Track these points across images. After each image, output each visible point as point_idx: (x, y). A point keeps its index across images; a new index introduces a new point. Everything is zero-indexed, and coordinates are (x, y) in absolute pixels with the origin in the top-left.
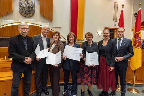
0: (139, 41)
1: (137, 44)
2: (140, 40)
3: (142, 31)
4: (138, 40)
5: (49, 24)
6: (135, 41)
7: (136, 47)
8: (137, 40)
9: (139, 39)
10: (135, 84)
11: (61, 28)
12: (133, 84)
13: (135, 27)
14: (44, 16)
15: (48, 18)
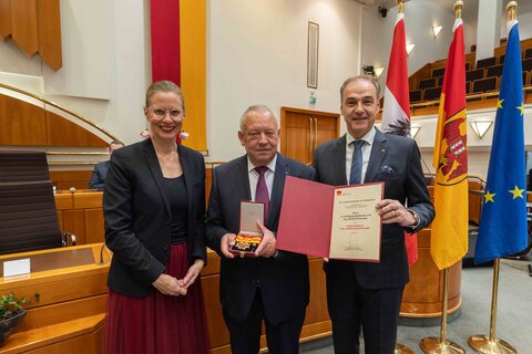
0: (460, 151)
2: (463, 148)
4: (457, 148)
5: (41, 79)
6: (448, 151)
7: (451, 178)
8: (453, 147)
9: (460, 142)
11: (107, 101)
12: (442, 317)
13: (443, 95)
14: (10, 36)
15: (37, 53)
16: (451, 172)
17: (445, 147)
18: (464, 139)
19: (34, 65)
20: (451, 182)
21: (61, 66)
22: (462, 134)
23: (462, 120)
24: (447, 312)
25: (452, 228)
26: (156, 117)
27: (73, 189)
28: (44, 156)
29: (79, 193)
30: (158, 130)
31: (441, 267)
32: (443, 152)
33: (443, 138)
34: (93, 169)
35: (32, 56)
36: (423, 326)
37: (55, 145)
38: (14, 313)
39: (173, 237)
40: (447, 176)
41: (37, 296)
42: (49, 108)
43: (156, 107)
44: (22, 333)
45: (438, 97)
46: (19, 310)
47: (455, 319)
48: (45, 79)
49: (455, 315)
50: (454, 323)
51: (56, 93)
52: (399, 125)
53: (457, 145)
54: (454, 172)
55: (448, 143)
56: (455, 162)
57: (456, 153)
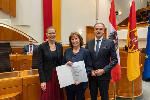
1: (134, 46)
2: (136, 40)
3: (137, 29)
4: (134, 40)
5: (10, 20)
6: (131, 41)
7: (132, 50)
8: (133, 40)
9: (135, 38)
10: (134, 98)
11: (30, 26)
12: (132, 98)
14: (2, 8)
15: (9, 13)
16: (132, 49)
17: (130, 40)
18: (137, 37)
19: (8, 16)
20: (133, 52)
21: (16, 16)
22: (136, 36)
23: (135, 31)
24: (133, 97)
26: (49, 35)
27: (17, 54)
28: (9, 43)
29: (19, 55)
30: (50, 38)
31: (130, 80)
34: (23, 47)
35: (8, 14)
37: (13, 40)
40: (131, 50)
42: (12, 29)
43: (49, 32)
45: (128, 23)
51: (14, 24)
52: (113, 33)
53: (134, 39)
54: (133, 48)
55: (131, 39)
56: (134, 45)
57: (134, 42)
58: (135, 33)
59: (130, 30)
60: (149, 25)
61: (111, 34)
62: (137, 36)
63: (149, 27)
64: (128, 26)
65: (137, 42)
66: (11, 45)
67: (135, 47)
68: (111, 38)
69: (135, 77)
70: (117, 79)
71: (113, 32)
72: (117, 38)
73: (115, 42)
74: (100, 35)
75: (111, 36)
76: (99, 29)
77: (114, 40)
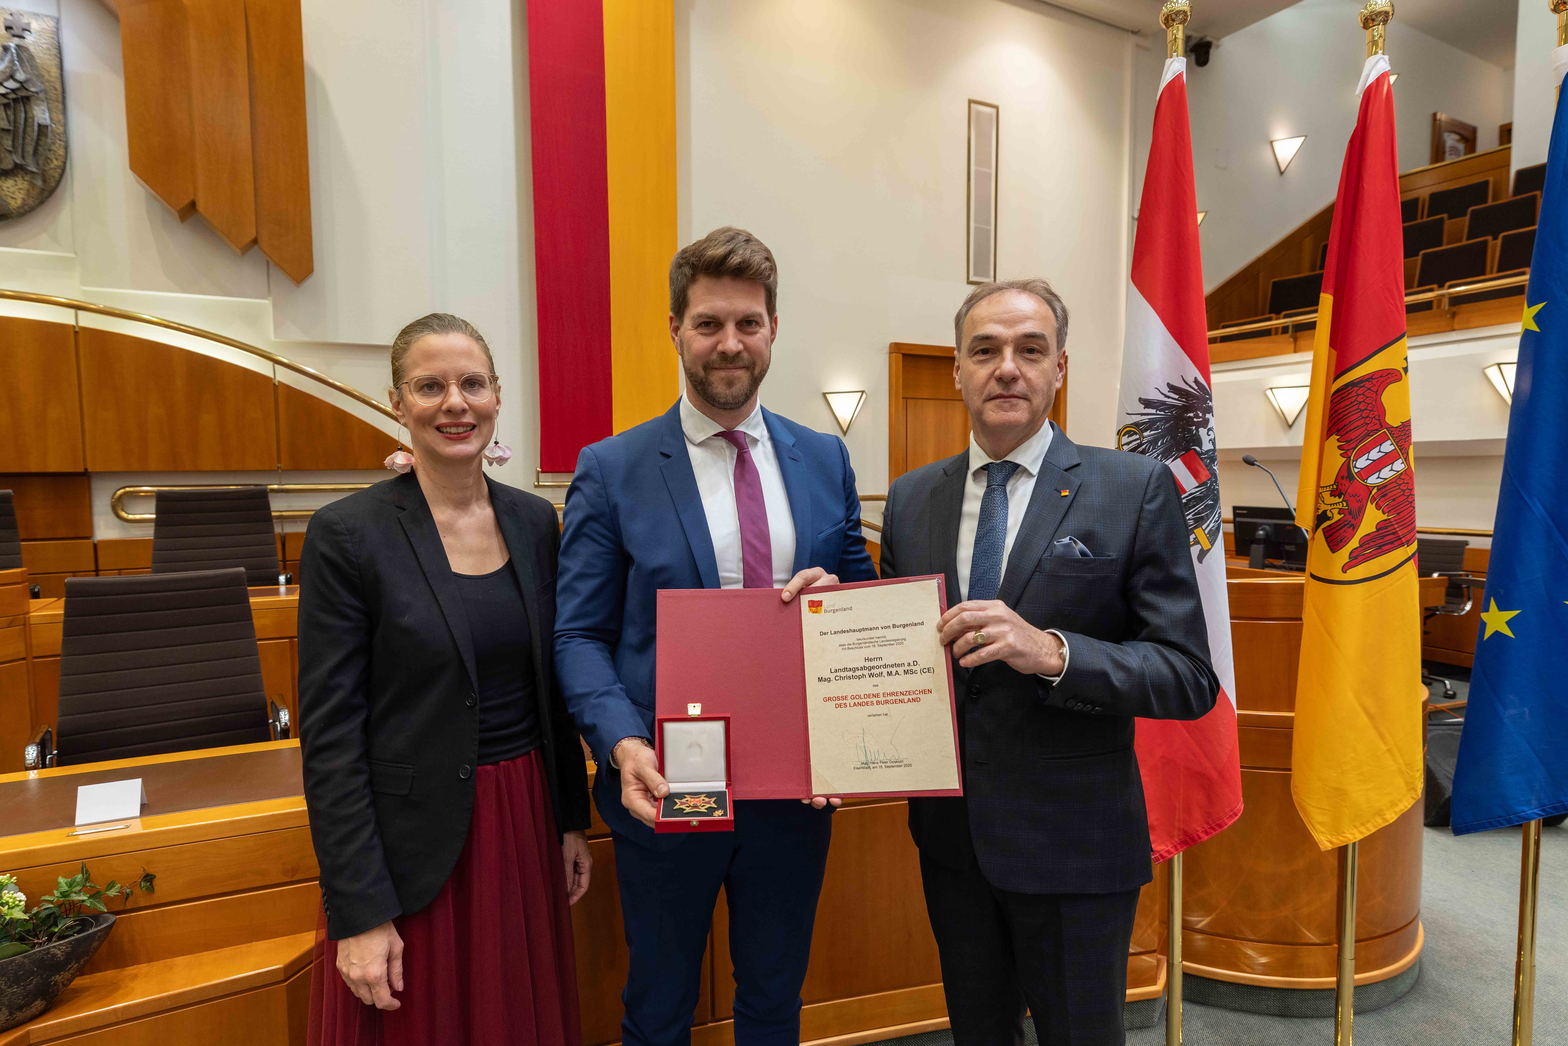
0: (1386, 473)
1: (1371, 519)
2: (1399, 466)
3: (1412, 355)
4: (1377, 466)
5: (267, 303)
6: (1345, 474)
7: (1356, 559)
8: (1362, 463)
10: (1359, 989)
12: (1336, 993)
13: (1327, 300)
14: (193, 205)
15: (255, 241)
16: (1354, 543)
17: (1336, 461)
18: (1403, 433)
20: (1359, 572)
21: (310, 270)
22: (1393, 419)
23: (1391, 376)
24: (1353, 977)
25: (1364, 719)
26: (422, 403)
30: (432, 438)
31: (1325, 841)
32: (1329, 478)
33: (1329, 434)
35: (245, 250)
36: (1284, 1014)
38: (84, 924)
39: (483, 743)
40: (1344, 555)
41: (149, 878)
42: (283, 376)
43: (419, 373)
44: (109, 974)
45: (1313, 302)
46: (97, 917)
47: (1399, 1000)
48: (275, 305)
49: (1402, 987)
50: (1394, 1014)
51: (299, 336)
52: (1173, 399)
53: (1374, 455)
54: (1366, 541)
55: (1345, 451)
56: (1370, 508)
57: (1373, 480)
58: (1389, 396)
59: (1341, 368)
60: (1538, 318)
61: (1147, 403)
62: (1406, 426)
63: (1527, 335)
64: (1312, 326)
65: (1405, 481)
66: (277, 506)
67: (1381, 526)
68: (1153, 442)
69: (1380, 813)
70: (1197, 827)
71: (1172, 388)
72: (1207, 446)
73: (1188, 482)
74: (1019, 414)
75: (1150, 425)
76: (1008, 352)
77: (1178, 468)
